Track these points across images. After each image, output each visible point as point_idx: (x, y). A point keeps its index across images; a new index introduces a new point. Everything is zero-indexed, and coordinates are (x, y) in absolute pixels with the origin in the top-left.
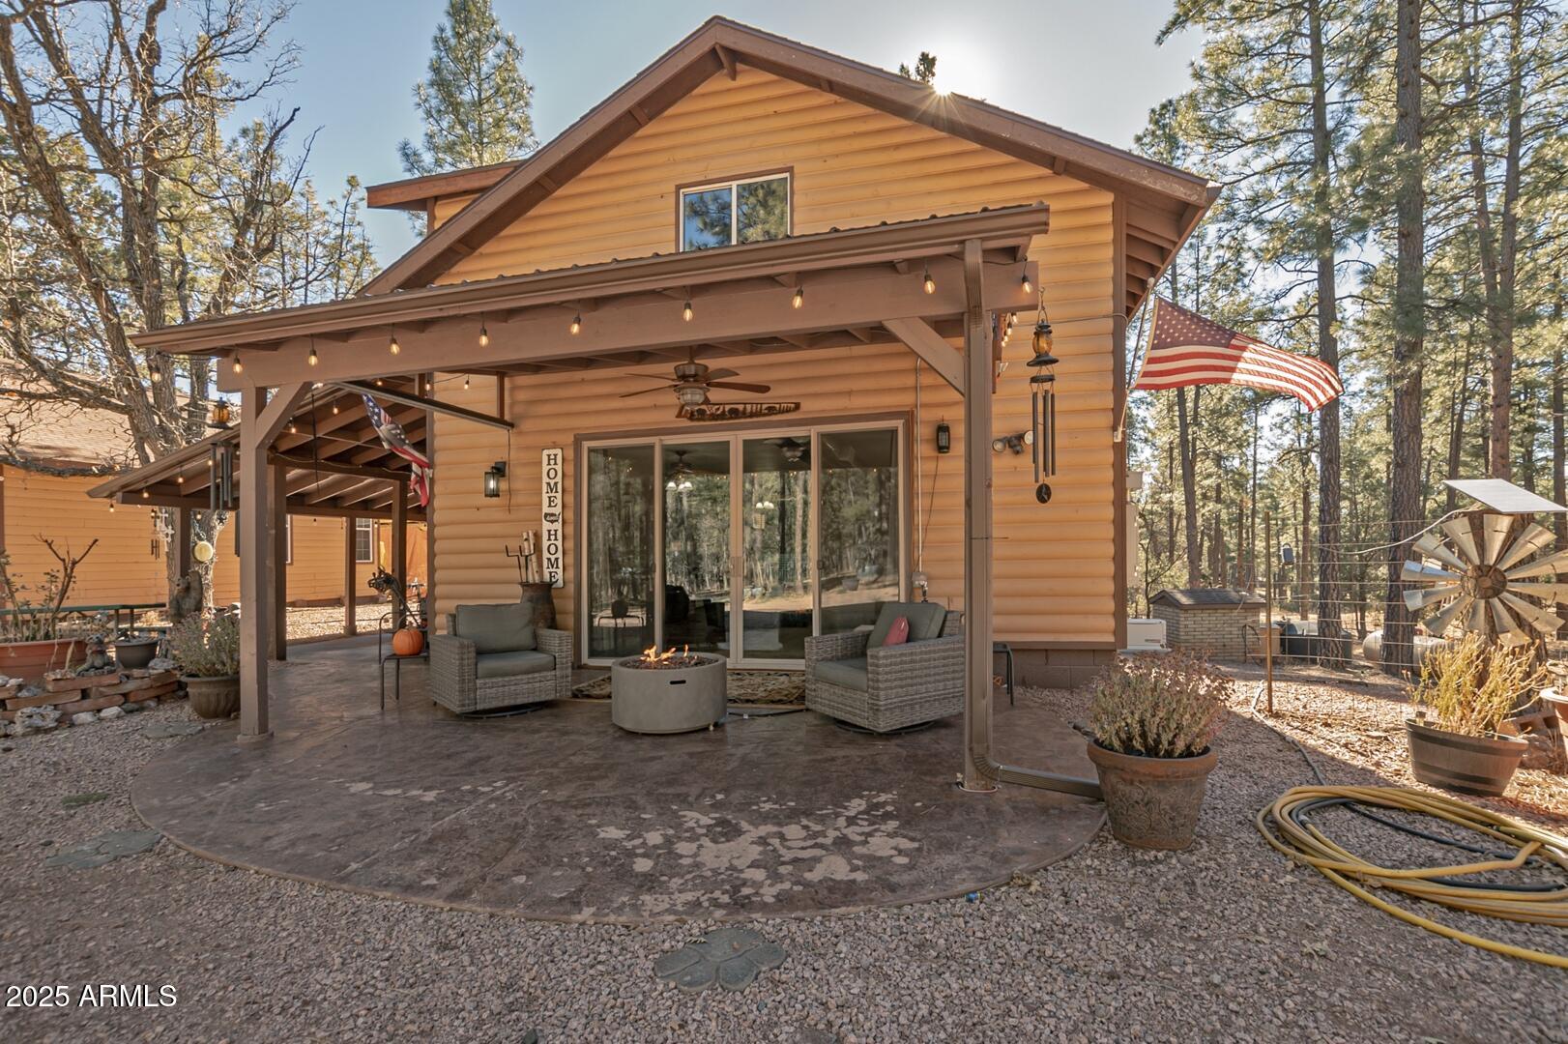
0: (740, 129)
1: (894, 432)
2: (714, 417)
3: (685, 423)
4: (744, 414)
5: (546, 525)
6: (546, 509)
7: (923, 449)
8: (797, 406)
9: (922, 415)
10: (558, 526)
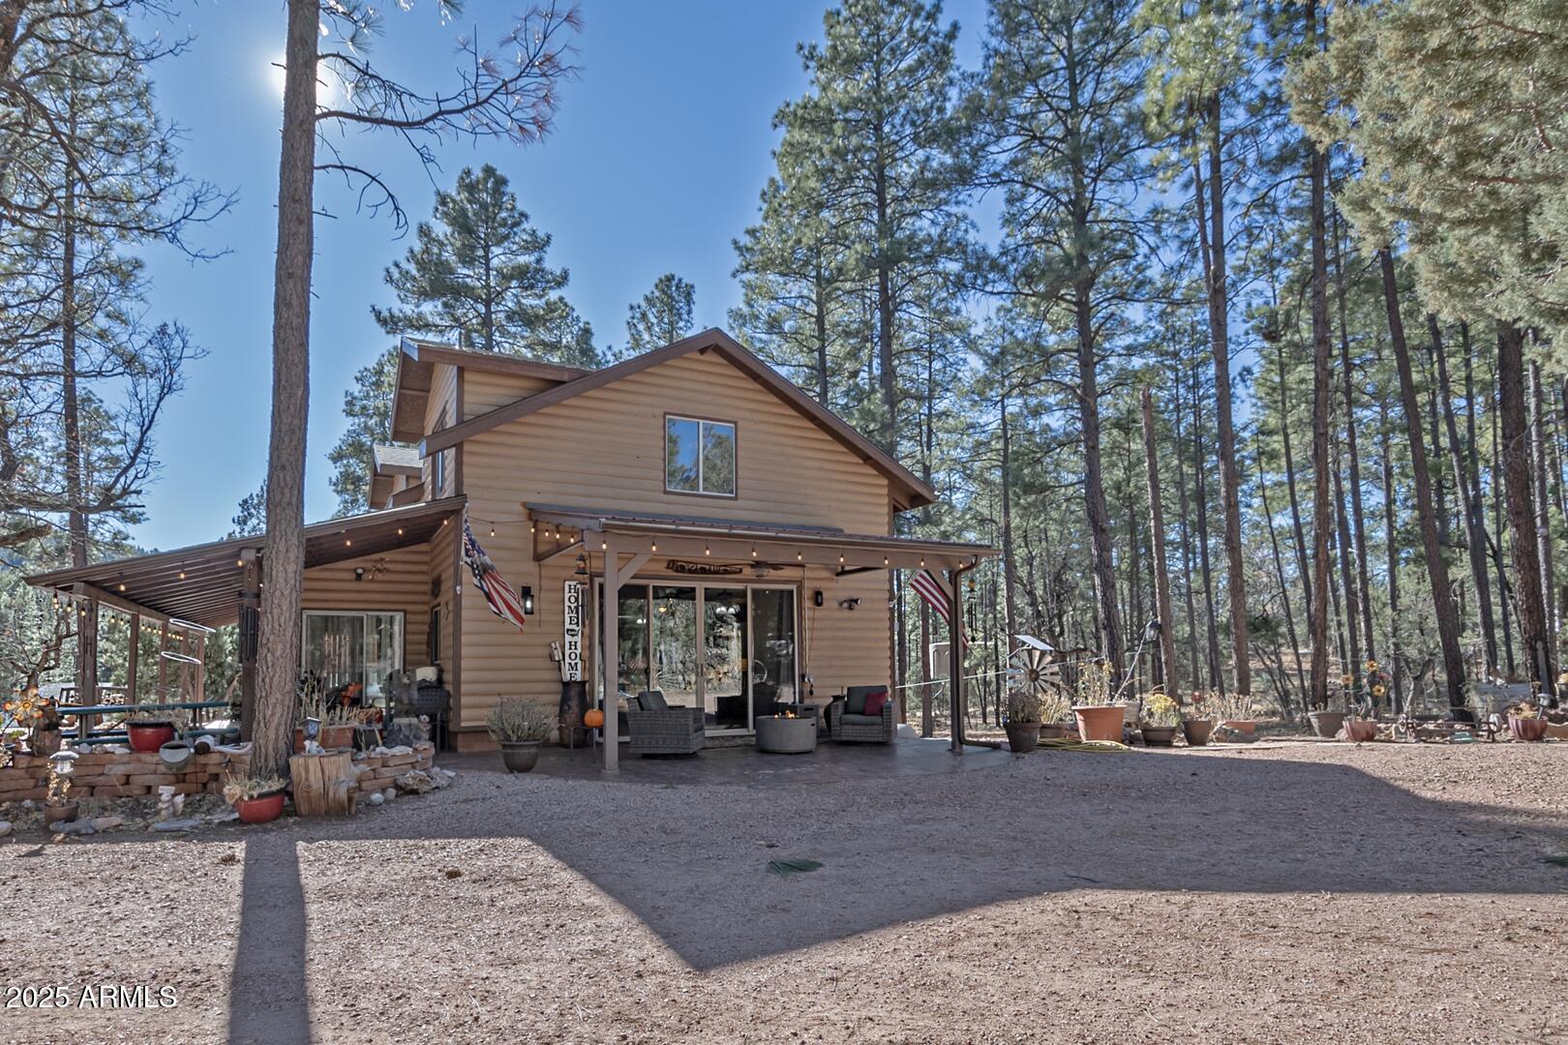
0: (705, 388)
1: (792, 592)
2: (690, 571)
3: (672, 573)
4: (710, 572)
5: (568, 638)
6: (567, 626)
7: (808, 604)
8: (741, 571)
9: (807, 584)
10: (578, 639)
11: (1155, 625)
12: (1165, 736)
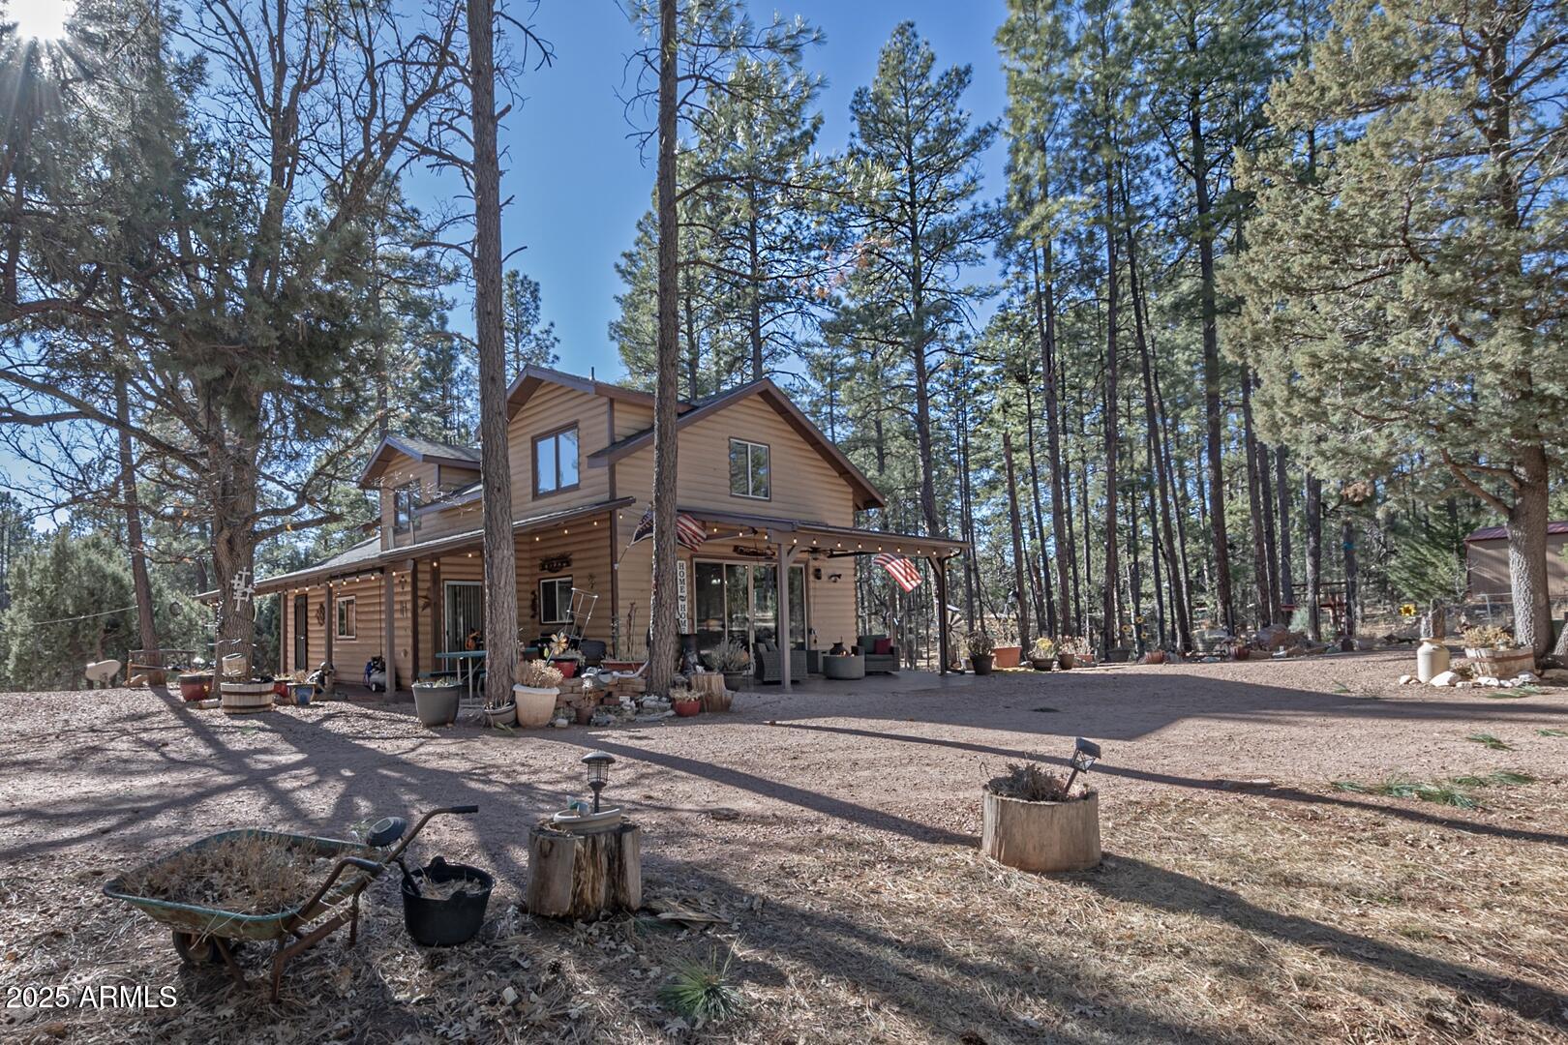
1: (802, 569)
7: (812, 578)
9: (811, 563)
10: (686, 603)
11: (1015, 594)
12: (1047, 664)
